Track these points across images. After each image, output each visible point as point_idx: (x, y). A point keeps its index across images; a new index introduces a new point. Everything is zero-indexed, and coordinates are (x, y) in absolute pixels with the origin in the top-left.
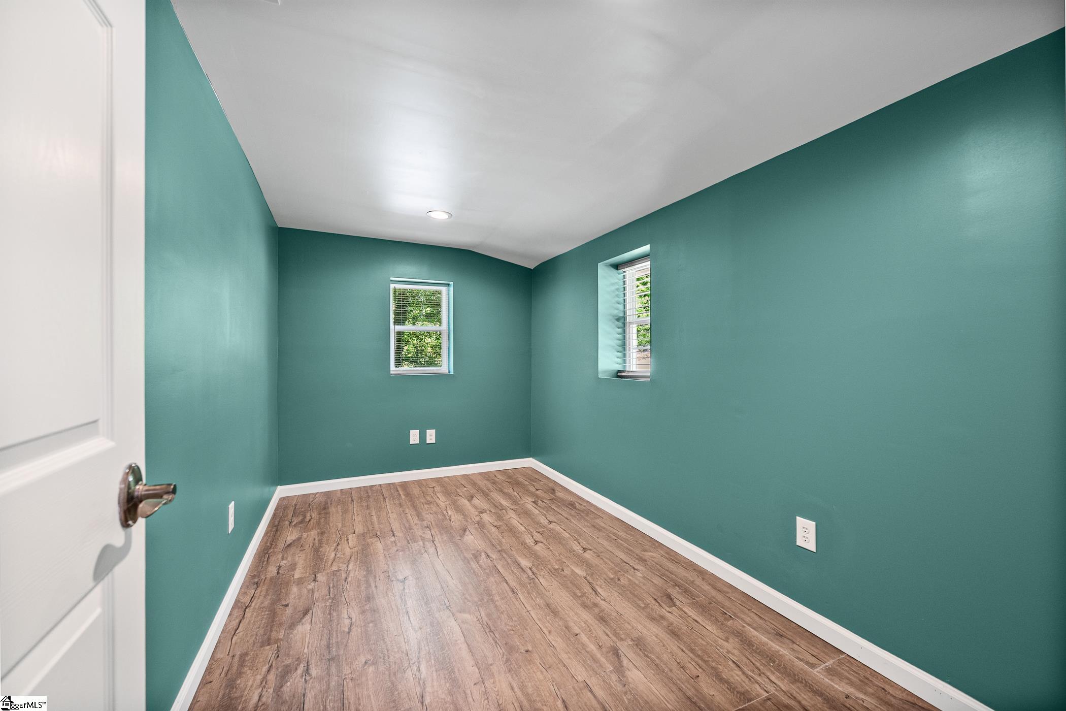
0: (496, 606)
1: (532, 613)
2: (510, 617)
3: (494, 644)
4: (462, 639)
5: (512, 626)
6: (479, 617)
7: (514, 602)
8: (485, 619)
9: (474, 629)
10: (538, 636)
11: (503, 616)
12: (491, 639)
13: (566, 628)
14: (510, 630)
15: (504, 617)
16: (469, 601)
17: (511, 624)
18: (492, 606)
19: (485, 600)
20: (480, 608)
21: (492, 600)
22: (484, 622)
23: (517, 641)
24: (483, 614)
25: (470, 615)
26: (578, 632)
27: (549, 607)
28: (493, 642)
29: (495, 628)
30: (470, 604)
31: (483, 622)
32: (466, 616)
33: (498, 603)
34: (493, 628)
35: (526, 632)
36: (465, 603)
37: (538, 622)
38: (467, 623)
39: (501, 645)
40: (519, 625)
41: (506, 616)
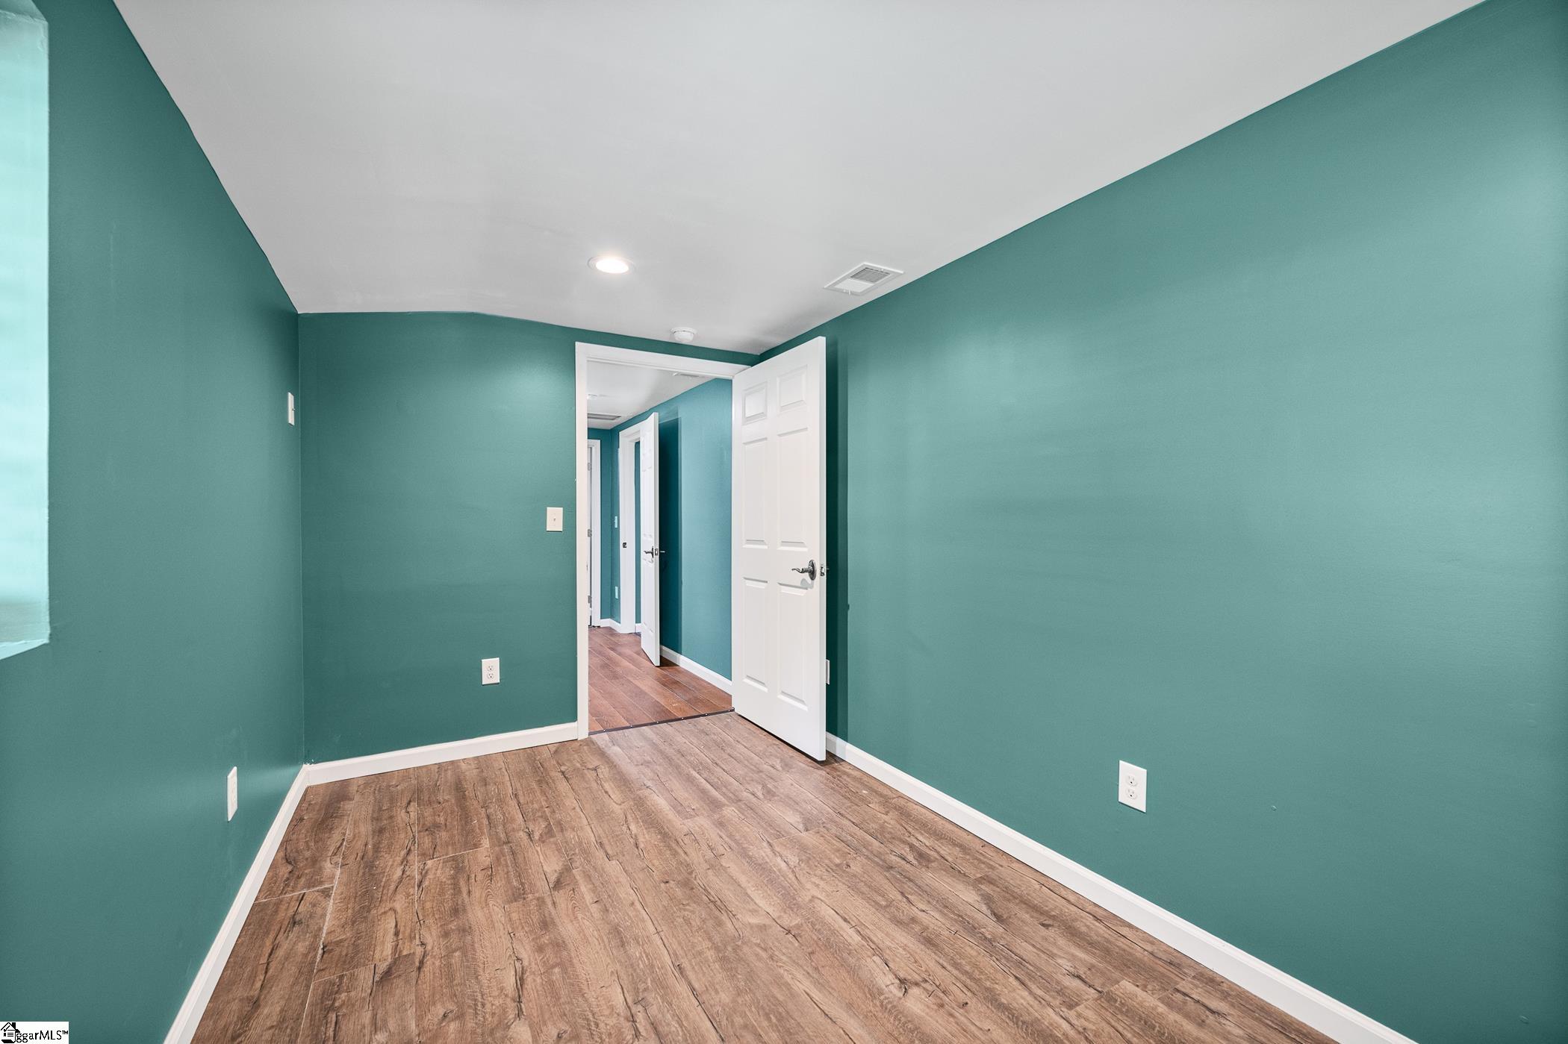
0: (710, 939)
1: (652, 929)
2: (687, 922)
3: (707, 887)
4: (749, 892)
5: (685, 910)
6: (734, 920)
7: (679, 948)
8: (724, 918)
9: (737, 903)
10: (649, 900)
11: (699, 924)
12: (712, 893)
13: (607, 911)
14: (688, 904)
15: (696, 922)
16: (755, 944)
17: (686, 913)
18: (717, 939)
19: (730, 949)
20: (737, 935)
21: (717, 949)
22: (725, 914)
23: (679, 892)
24: (729, 925)
25: (750, 924)
26: (595, 905)
27: (622, 941)
28: (709, 890)
29: (709, 907)
30: (754, 941)
31: (728, 915)
32: (754, 920)
33: (707, 944)
34: (711, 906)
35: (665, 903)
36: (763, 941)
37: (646, 917)
38: (750, 911)
39: (699, 888)
40: (675, 912)
41: (693, 923)
